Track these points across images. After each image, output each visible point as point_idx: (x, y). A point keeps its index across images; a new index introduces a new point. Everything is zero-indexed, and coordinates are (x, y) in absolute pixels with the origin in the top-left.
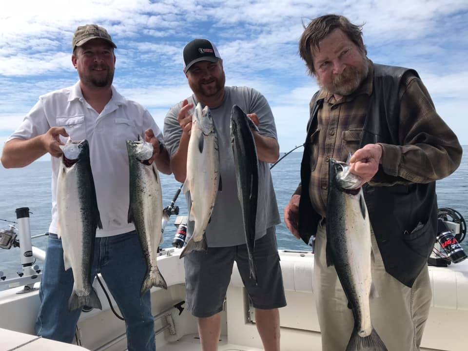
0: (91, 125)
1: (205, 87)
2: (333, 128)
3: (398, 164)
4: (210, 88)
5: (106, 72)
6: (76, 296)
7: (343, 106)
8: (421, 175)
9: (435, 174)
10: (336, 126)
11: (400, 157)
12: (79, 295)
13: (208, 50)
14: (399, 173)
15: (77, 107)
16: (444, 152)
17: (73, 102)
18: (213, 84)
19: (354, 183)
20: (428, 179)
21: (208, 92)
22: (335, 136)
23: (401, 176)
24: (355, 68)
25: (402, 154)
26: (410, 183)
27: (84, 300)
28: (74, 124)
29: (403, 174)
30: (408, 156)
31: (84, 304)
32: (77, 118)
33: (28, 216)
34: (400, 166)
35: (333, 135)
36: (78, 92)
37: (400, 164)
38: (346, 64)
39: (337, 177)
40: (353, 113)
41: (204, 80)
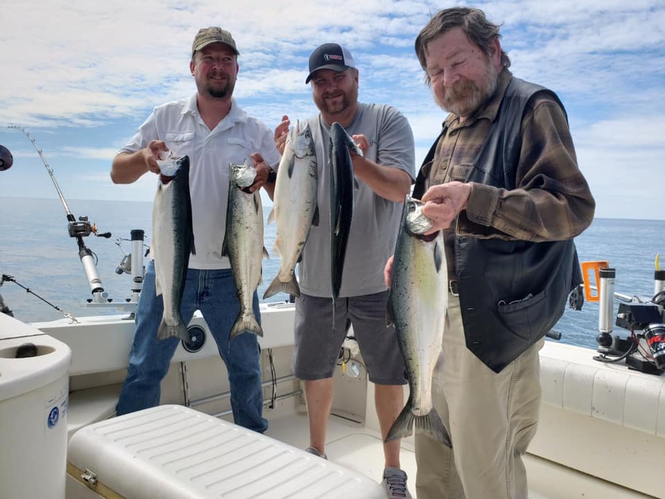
0: (200, 144)
1: (329, 102)
2: (447, 161)
3: (493, 210)
4: (335, 103)
5: (225, 82)
6: (165, 324)
7: (462, 132)
8: (526, 230)
9: (545, 230)
10: (450, 157)
11: (495, 203)
12: (168, 324)
13: (335, 57)
14: (492, 222)
15: (189, 121)
16: (563, 202)
17: (186, 115)
18: (339, 99)
19: (423, 226)
20: (538, 236)
21: (332, 108)
22: (446, 170)
23: (495, 227)
24: (472, 82)
25: (501, 199)
26: (512, 239)
27: (173, 331)
28: (182, 141)
29: (499, 224)
30: (508, 202)
31: (173, 334)
32: (187, 135)
33: (142, 239)
34: (494, 214)
35: (445, 169)
36: (192, 104)
37: (495, 211)
38: (461, 76)
39: (408, 217)
40: (470, 142)
41: (328, 93)
